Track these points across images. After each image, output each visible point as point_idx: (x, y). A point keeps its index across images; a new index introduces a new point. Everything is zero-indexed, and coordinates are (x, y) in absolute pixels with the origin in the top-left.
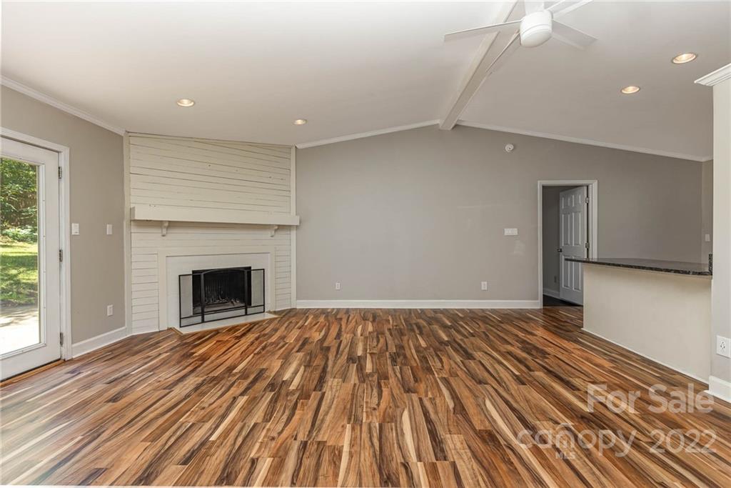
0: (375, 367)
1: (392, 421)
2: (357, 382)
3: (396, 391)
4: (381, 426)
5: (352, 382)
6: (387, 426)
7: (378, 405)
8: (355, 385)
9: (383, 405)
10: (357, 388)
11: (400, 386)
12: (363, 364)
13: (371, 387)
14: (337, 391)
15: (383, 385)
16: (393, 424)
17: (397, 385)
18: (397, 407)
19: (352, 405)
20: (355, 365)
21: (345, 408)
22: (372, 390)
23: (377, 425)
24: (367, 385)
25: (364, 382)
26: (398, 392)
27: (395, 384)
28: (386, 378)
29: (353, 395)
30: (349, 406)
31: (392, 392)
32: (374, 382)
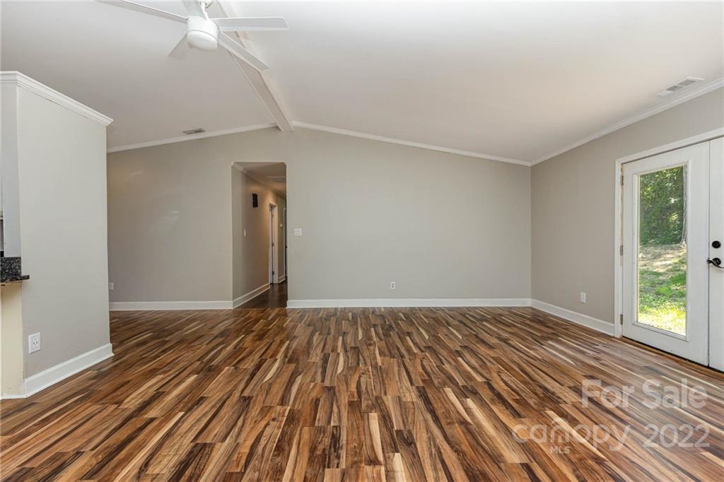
0: (366, 423)
1: (350, 367)
2: (384, 398)
3: (343, 388)
4: (358, 364)
5: (389, 397)
6: (354, 364)
7: (360, 377)
8: (385, 394)
9: (356, 376)
10: (383, 391)
11: (338, 394)
12: (384, 429)
13: (368, 392)
14: (401, 387)
15: (356, 395)
16: (350, 365)
17: (340, 396)
18: (345, 376)
19: (382, 377)
20: (395, 428)
21: (387, 374)
22: (366, 388)
23: (360, 365)
24: (373, 395)
25: (377, 398)
26: (341, 387)
27: (342, 396)
28: (351, 404)
29: (384, 384)
30: (384, 375)
31: (347, 386)
32: (365, 398)
